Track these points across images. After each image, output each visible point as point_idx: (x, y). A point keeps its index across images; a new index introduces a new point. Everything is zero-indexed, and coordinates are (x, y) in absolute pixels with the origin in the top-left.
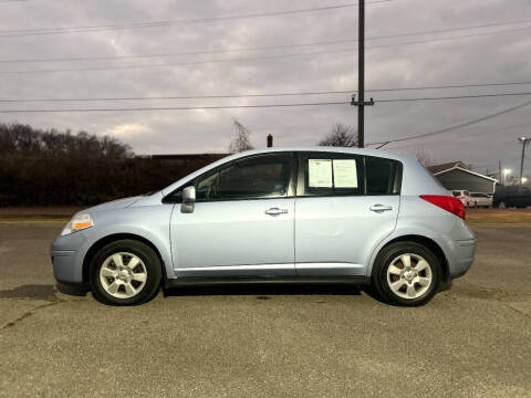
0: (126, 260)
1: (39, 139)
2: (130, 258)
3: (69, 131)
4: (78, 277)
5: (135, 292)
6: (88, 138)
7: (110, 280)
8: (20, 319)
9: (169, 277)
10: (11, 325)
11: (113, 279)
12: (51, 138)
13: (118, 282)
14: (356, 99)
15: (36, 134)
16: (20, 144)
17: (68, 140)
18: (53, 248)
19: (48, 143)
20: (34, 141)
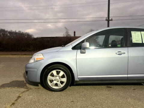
0: (58, 73)
1: (8, 33)
2: (60, 72)
3: (16, 31)
4: (38, 80)
5: (62, 86)
6: (21, 33)
7: (51, 81)
8: (16, 100)
9: (76, 80)
10: (13, 104)
11: (53, 81)
12: (11, 33)
13: (55, 82)
14: (107, 19)
15: (7, 32)
16: (2, 34)
17: (16, 33)
18: (26, 68)
19: (10, 34)
20: (6, 33)
